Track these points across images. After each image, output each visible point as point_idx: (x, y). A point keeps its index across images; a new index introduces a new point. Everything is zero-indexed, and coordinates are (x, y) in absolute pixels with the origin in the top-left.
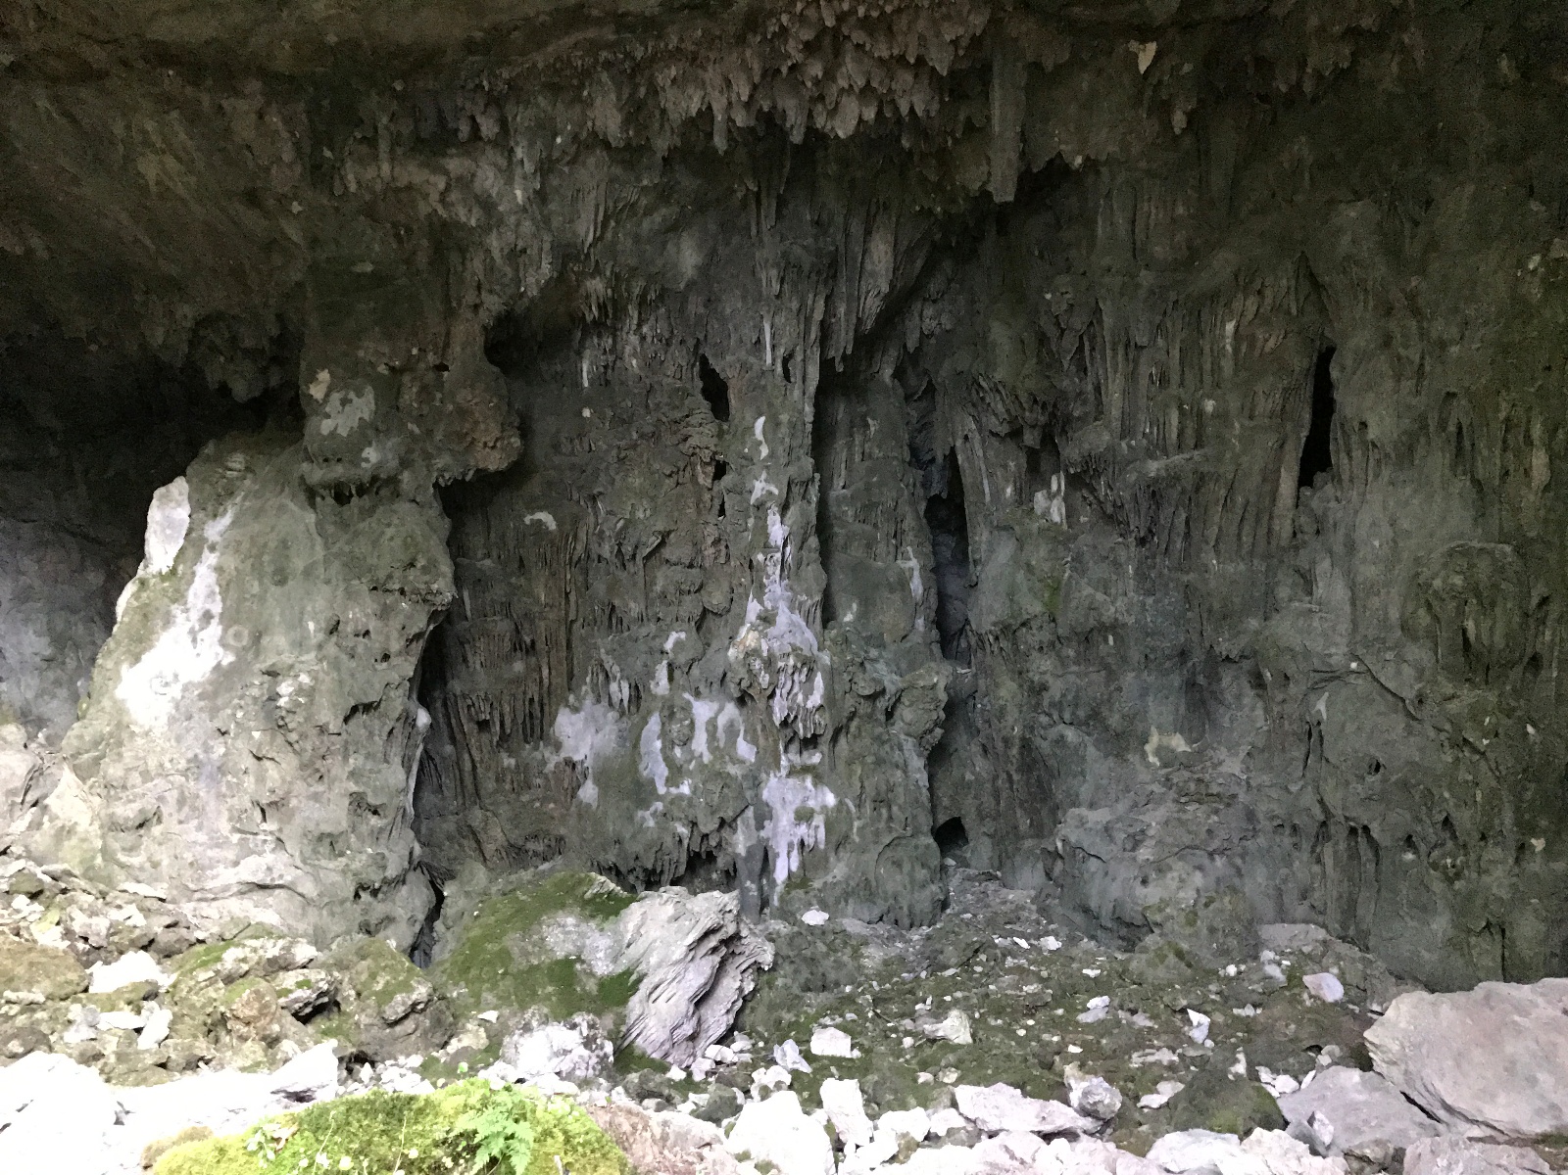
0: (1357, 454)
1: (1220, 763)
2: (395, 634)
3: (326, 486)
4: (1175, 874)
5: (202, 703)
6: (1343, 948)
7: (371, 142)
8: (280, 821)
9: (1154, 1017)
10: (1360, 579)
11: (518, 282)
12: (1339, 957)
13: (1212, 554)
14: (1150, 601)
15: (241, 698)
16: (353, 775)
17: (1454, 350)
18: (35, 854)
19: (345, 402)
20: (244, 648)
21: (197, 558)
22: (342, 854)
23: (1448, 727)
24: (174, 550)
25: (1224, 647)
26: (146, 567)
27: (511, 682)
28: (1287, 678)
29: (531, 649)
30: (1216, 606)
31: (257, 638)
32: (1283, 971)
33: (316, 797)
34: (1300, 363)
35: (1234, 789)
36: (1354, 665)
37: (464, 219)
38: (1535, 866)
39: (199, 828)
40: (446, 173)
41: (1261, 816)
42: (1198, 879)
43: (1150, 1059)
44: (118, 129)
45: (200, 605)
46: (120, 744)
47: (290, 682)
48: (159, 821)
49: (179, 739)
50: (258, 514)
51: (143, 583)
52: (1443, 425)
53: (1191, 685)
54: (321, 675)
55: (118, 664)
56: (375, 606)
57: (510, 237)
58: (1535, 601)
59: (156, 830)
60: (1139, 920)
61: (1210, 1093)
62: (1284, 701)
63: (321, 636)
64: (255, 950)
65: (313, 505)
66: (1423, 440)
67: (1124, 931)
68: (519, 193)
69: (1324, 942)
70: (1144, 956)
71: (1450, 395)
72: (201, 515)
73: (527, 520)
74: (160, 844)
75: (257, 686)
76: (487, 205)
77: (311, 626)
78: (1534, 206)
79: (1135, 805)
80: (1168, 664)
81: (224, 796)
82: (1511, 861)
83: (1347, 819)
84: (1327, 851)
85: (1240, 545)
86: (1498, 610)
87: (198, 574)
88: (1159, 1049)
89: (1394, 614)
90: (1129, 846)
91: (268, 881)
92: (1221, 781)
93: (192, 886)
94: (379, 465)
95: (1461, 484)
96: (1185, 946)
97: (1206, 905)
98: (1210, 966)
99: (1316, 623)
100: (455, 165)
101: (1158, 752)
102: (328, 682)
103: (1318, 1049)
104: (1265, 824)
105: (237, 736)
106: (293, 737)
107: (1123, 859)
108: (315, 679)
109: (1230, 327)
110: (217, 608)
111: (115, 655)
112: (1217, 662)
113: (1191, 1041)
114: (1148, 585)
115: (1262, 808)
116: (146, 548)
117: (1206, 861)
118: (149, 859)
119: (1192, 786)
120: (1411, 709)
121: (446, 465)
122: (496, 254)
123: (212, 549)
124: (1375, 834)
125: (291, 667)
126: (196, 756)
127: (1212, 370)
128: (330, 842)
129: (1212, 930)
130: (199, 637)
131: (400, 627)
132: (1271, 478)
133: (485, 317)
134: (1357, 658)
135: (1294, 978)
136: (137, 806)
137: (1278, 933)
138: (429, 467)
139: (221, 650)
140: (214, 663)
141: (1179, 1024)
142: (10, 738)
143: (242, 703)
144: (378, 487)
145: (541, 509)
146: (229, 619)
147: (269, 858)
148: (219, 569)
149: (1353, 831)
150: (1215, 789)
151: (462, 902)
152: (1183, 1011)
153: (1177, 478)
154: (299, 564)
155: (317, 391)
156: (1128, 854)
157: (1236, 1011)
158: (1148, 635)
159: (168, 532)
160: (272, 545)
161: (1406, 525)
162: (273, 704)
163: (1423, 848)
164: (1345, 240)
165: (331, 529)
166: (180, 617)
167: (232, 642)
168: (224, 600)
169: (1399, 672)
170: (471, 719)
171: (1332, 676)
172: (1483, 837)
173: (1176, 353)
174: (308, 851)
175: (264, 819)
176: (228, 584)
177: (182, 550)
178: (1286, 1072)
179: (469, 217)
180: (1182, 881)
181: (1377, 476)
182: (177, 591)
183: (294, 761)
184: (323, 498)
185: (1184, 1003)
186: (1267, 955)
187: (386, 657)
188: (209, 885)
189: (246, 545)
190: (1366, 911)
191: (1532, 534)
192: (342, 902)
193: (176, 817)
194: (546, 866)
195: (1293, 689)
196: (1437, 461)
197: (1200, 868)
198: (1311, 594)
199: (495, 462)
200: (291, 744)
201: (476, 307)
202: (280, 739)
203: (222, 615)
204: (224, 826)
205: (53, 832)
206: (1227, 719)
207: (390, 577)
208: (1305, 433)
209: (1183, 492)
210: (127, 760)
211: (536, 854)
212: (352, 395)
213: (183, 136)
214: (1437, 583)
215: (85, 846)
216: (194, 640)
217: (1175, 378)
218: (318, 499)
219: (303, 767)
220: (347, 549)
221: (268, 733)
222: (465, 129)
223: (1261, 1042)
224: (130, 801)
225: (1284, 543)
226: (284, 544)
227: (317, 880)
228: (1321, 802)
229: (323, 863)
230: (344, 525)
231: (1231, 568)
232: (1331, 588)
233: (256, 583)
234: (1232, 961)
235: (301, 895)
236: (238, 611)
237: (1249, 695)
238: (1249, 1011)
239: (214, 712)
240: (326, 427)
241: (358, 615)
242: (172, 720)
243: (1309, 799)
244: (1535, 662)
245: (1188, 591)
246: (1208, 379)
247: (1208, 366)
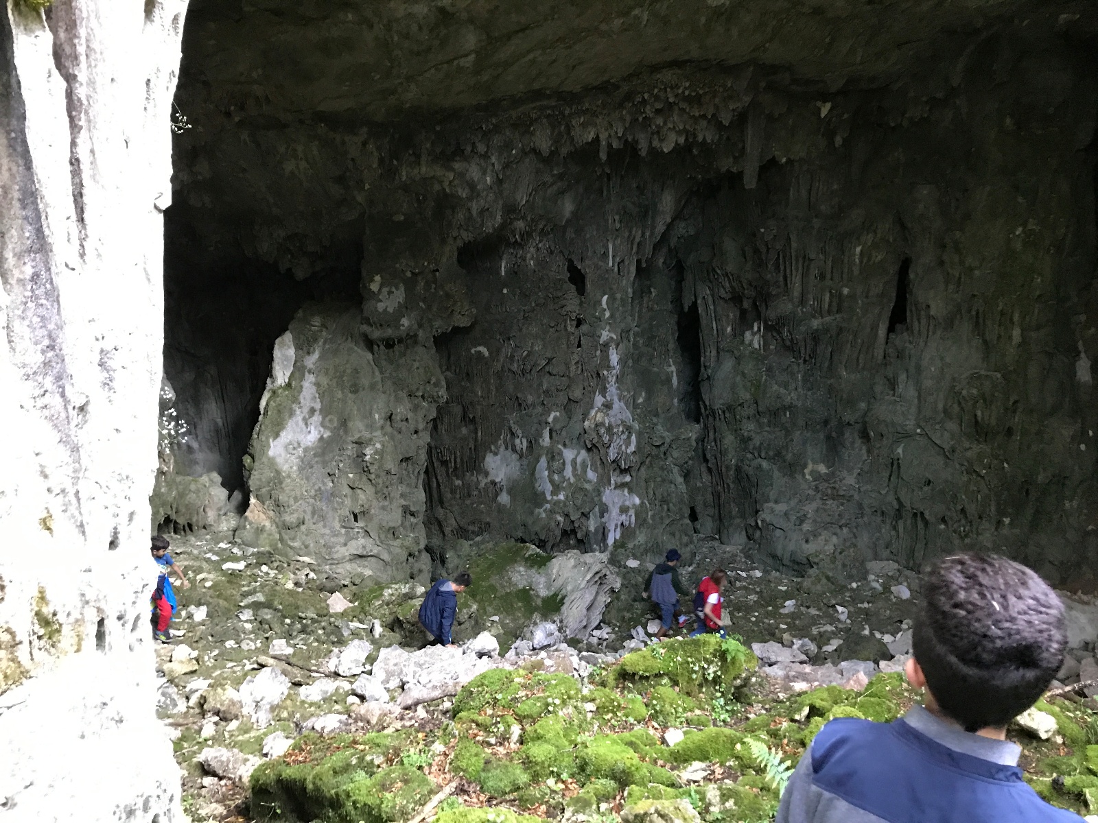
0: (924, 321)
1: (844, 479)
2: (420, 420)
3: (383, 340)
4: (823, 537)
5: (317, 459)
6: (908, 573)
7: (418, 156)
8: (366, 521)
9: (819, 609)
10: (923, 387)
11: (482, 225)
12: (907, 578)
13: (844, 370)
14: (810, 393)
15: (340, 456)
16: (402, 495)
17: (977, 273)
18: (246, 542)
19: (390, 293)
20: (335, 428)
21: (302, 378)
22: (398, 538)
23: (966, 463)
24: (288, 374)
25: (848, 416)
26: (273, 382)
27: (461, 439)
28: (882, 436)
29: (473, 421)
30: (845, 396)
31: (344, 423)
32: (881, 585)
33: (383, 508)
34: (893, 269)
35: (852, 492)
36: (919, 431)
37: (460, 194)
38: (1005, 531)
39: (325, 526)
40: (453, 170)
41: (865, 506)
42: (835, 539)
43: (822, 630)
44: (282, 149)
45: (308, 405)
46: (281, 483)
47: (371, 447)
48: (303, 523)
49: (307, 479)
50: (335, 352)
51: (274, 392)
52: (969, 311)
53: (829, 438)
54: (386, 444)
55: (267, 438)
56: (410, 405)
57: (482, 202)
58: (1011, 403)
59: (303, 528)
60: (805, 561)
61: (857, 644)
62: (880, 447)
63: (382, 422)
64: (396, 590)
65: (370, 349)
66: (958, 317)
67: (796, 567)
68: (488, 179)
69: (899, 570)
70: (810, 580)
71: (974, 296)
72: (300, 352)
73: (473, 351)
74: (307, 535)
75: (351, 450)
76: (472, 186)
77: (377, 416)
78: (1020, 200)
79: (800, 501)
80: (818, 427)
81: (336, 509)
82: (993, 530)
83: (913, 509)
84: (901, 524)
85: (858, 365)
86: (993, 407)
87: (304, 387)
88: (824, 625)
89: (940, 406)
90: (797, 523)
91: (365, 553)
92: (844, 488)
93: (327, 557)
94: (410, 328)
95: (977, 341)
96: (831, 574)
97: (840, 553)
98: (843, 583)
99: (898, 408)
100: (457, 166)
101: (811, 473)
102: (390, 448)
103: (901, 622)
104: (867, 511)
105: (339, 477)
106: (372, 477)
107: (795, 530)
108: (383, 445)
109: (858, 249)
110: (318, 406)
111: (266, 433)
112: (843, 425)
113: (839, 620)
114: (809, 385)
115: (866, 502)
116: (273, 372)
117: (838, 530)
118: (303, 544)
119: (829, 491)
120: (947, 455)
121: (440, 326)
122: (474, 212)
123: (309, 372)
124: (927, 516)
125: (371, 440)
126: (320, 488)
127: (848, 272)
128: (393, 532)
129: (844, 566)
130: (309, 423)
131: (423, 416)
132: (875, 328)
133: (460, 243)
134: (920, 427)
135: (886, 589)
136: (295, 515)
137: (874, 566)
138: (432, 326)
139: (322, 429)
140: (319, 436)
141: (832, 612)
142: (215, 480)
143: (342, 459)
144: (410, 340)
145: (480, 345)
146: (325, 412)
147: (362, 541)
148: (317, 385)
149: (915, 514)
150: (841, 493)
151: (456, 561)
152: (833, 606)
153: (828, 330)
154: (365, 381)
155: (374, 287)
156: (797, 527)
157: (859, 605)
158: (808, 411)
159: (285, 363)
160: (349, 371)
161: (948, 360)
162: (360, 459)
163: (950, 522)
164: (921, 206)
165: (384, 363)
166: (298, 412)
167: (328, 425)
168: (321, 402)
169: (942, 436)
170: (438, 459)
171: (907, 436)
172: (980, 517)
173: (830, 263)
174: (383, 537)
175: (356, 520)
176: (323, 393)
177: (292, 374)
178: (887, 633)
179: (463, 193)
180: (826, 541)
181: (934, 333)
182: (293, 396)
183: (373, 490)
184: (379, 346)
185: (834, 602)
186: (872, 577)
187: (416, 432)
188: (335, 556)
189: (331, 372)
190: (919, 554)
191: (1011, 368)
192: (402, 563)
193: (311, 521)
194: (478, 539)
195: (885, 441)
196: (965, 328)
197: (835, 534)
198: (894, 390)
199: (464, 322)
200: (371, 481)
201: (455, 238)
202: (365, 479)
203: (321, 410)
204: (337, 525)
205: (253, 530)
206: (846, 455)
207: (418, 389)
208: (892, 305)
209: (831, 337)
210: (287, 492)
211: (473, 532)
212: (394, 289)
213: (315, 152)
214: (964, 392)
215: (271, 537)
216: (306, 424)
217: (828, 276)
218: (375, 347)
219: (376, 493)
220: (394, 374)
221: (358, 475)
222: (469, 148)
223: (874, 619)
224: (292, 513)
225: (879, 362)
226: (356, 371)
227: (390, 552)
228: (898, 499)
229: (391, 542)
230: (391, 362)
231: (853, 376)
232: (907, 389)
233: (340, 392)
234: (854, 581)
235: (383, 560)
236: (330, 408)
237: (858, 442)
238: (866, 605)
239: (325, 464)
240: (381, 306)
241: (401, 410)
242: (301, 469)
243: (891, 498)
244: (1010, 432)
245: (831, 390)
246: (845, 276)
247: (846, 270)
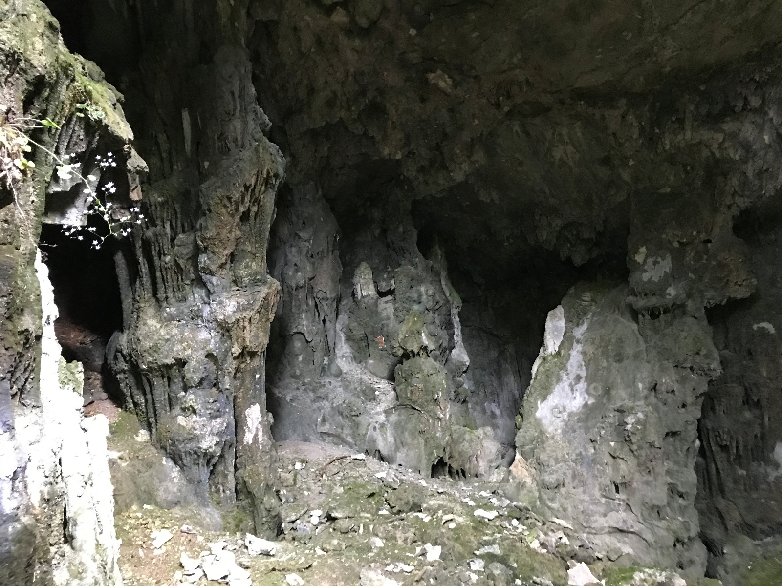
2: (689, 392)
3: (648, 309)
5: (580, 424)
7: (681, 121)
8: (628, 495)
11: (761, 188)
15: (603, 423)
16: (668, 472)
18: (507, 495)
19: (655, 263)
20: (599, 396)
21: (571, 347)
22: (664, 519)
24: (558, 343)
26: (545, 350)
27: (745, 423)
29: (758, 404)
31: (607, 391)
33: (647, 483)
37: (732, 156)
39: (584, 492)
40: (723, 131)
45: (574, 372)
46: (543, 442)
47: (633, 416)
48: (564, 486)
49: (570, 442)
50: (602, 324)
51: (544, 359)
54: (649, 414)
55: (536, 400)
56: (677, 376)
57: (760, 162)
59: (563, 490)
63: (646, 392)
65: (636, 320)
68: (766, 138)
72: (570, 324)
73: (755, 327)
74: (565, 498)
75: (612, 418)
76: (747, 147)
77: (640, 385)
81: (597, 476)
87: (572, 355)
91: (625, 528)
93: (585, 525)
94: (677, 297)
100: (729, 126)
102: (653, 419)
105: (601, 444)
106: (635, 447)
108: (646, 416)
110: (583, 373)
111: (534, 395)
116: (545, 341)
118: (562, 506)
121: (712, 296)
122: (750, 174)
123: (578, 342)
125: (632, 408)
126: (581, 452)
128: (657, 511)
130: (575, 389)
131: (692, 389)
133: (735, 211)
136: (554, 476)
138: (702, 297)
139: (586, 396)
140: (583, 403)
142: (488, 433)
143: (604, 426)
144: (676, 309)
145: (764, 321)
146: (590, 379)
147: (623, 515)
148: (584, 353)
151: (737, 559)
154: (630, 351)
155: (639, 258)
159: (556, 333)
160: (613, 341)
162: (622, 428)
165: (649, 332)
166: (565, 378)
167: (593, 392)
168: (587, 369)
170: (717, 443)
174: (646, 513)
175: (617, 491)
176: (589, 361)
177: (562, 343)
179: (736, 155)
182: (561, 363)
183: (635, 461)
184: (643, 316)
187: (684, 406)
188: (593, 526)
189: (597, 341)
192: (668, 548)
193: (571, 485)
199: (741, 293)
200: (633, 452)
201: (729, 207)
202: (626, 449)
203: (586, 377)
204: (597, 493)
205: (515, 485)
207: (685, 360)
210: (548, 452)
212: (659, 259)
215: (531, 494)
216: (572, 390)
218: (640, 316)
219: (639, 465)
220: (660, 343)
221: (619, 444)
222: (740, 104)
224: (551, 474)
226: (620, 341)
227: (654, 533)
229: (655, 523)
230: (656, 331)
233: (605, 361)
235: (646, 540)
236: (595, 376)
239: (587, 430)
240: (646, 277)
241: (667, 380)
242: (564, 432)
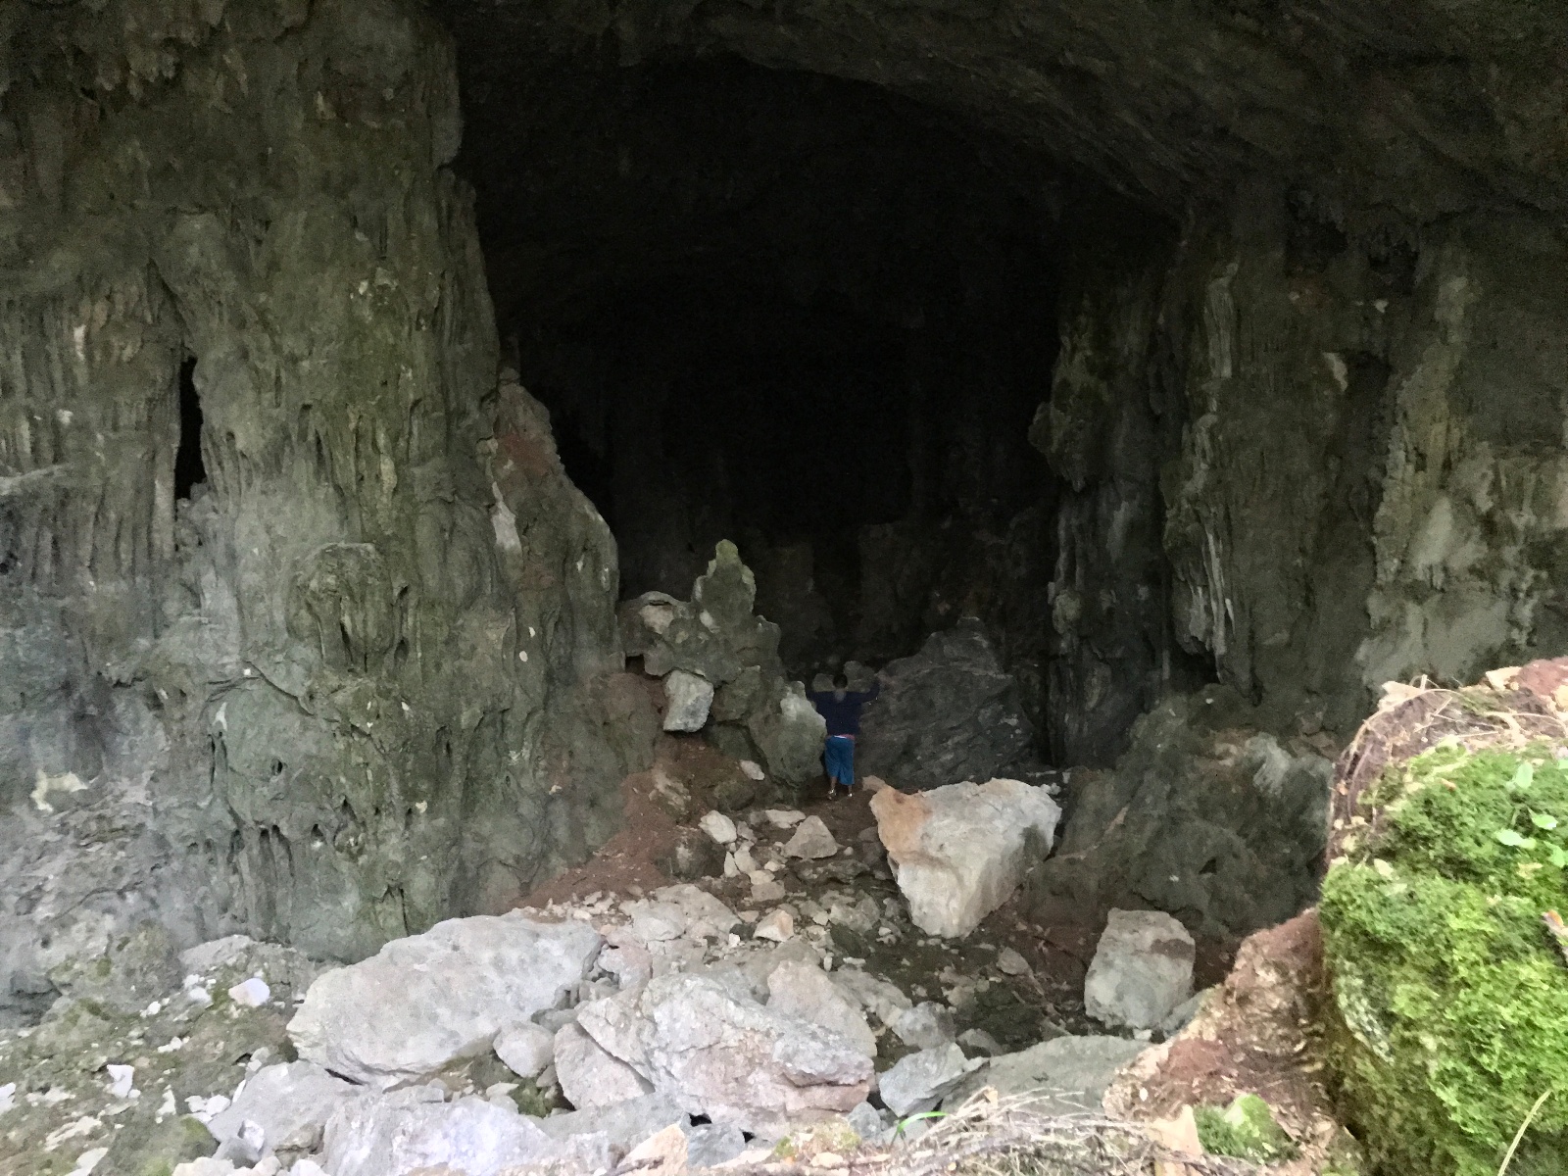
0: (228, 465)
1: (122, 795)
4: (82, 925)
6: (265, 950)
9: (69, 1088)
10: (244, 587)
12: (263, 959)
13: (88, 575)
14: (20, 633)
17: (305, 364)
23: (337, 717)
25: (114, 670)
28: (183, 694)
30: (100, 630)
32: (208, 992)
34: (162, 374)
35: (140, 818)
36: (247, 672)
38: (421, 826)
41: (171, 839)
42: (109, 923)
43: (70, 1134)
52: (303, 436)
53: (80, 717)
58: (396, 593)
60: (43, 987)
61: (136, 1146)
62: (183, 718)
66: (287, 449)
67: (27, 1004)
69: (248, 950)
70: (52, 1025)
71: (306, 407)
78: (359, 236)
79: (27, 860)
80: (50, 700)
82: (401, 827)
83: (257, 823)
84: (242, 859)
85: (119, 564)
86: (368, 605)
88: (77, 1120)
89: (279, 617)
90: (23, 909)
92: (125, 813)
95: (325, 490)
96: (100, 999)
97: (120, 948)
98: (130, 1011)
99: (207, 635)
101: (49, 797)
103: (247, 1057)
104: (179, 847)
107: (17, 926)
109: (79, 333)
112: (107, 689)
113: (114, 1099)
114: (15, 615)
115: (171, 834)
117: (116, 902)
119: (93, 826)
120: (302, 706)
124: (285, 832)
127: (65, 379)
129: (130, 973)
132: (145, 491)
134: (247, 664)
135: (220, 995)
137: (202, 954)
141: (99, 1084)
149: (264, 833)
150: (119, 823)
152: (103, 1069)
153: (36, 496)
156: (22, 918)
157: (162, 1049)
158: (21, 670)
161: (280, 530)
163: (328, 834)
169: (289, 672)
171: (227, 687)
172: (378, 811)
173: (17, 358)
178: (216, 1092)
180: (90, 930)
181: (249, 485)
185: (103, 1059)
186: (191, 980)
190: (284, 909)
191: (388, 533)
195: (191, 705)
196: (302, 469)
197: (108, 911)
198: (198, 606)
206: (125, 746)
208: (176, 445)
209: (45, 510)
214: (314, 584)
217: (20, 385)
223: (189, 1072)
225: (167, 556)
228: (231, 812)
231: (111, 588)
232: (218, 598)
234: (154, 998)
237: (147, 716)
238: (176, 1044)
243: (219, 812)
244: (403, 646)
245: (64, 618)
246: (60, 389)
247: (58, 375)
